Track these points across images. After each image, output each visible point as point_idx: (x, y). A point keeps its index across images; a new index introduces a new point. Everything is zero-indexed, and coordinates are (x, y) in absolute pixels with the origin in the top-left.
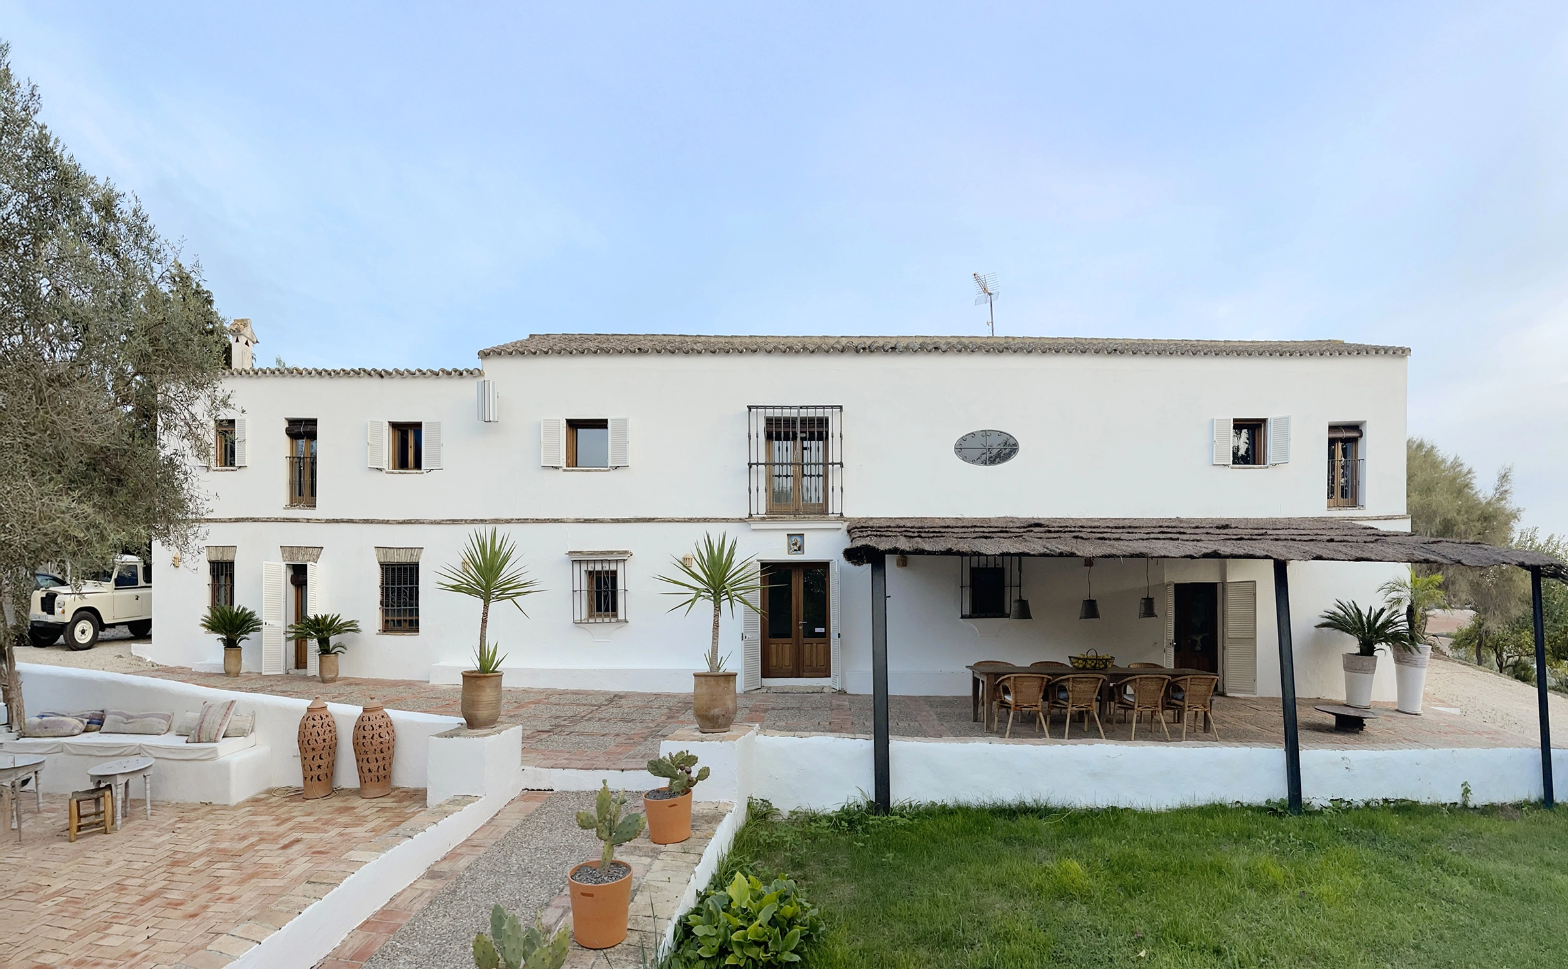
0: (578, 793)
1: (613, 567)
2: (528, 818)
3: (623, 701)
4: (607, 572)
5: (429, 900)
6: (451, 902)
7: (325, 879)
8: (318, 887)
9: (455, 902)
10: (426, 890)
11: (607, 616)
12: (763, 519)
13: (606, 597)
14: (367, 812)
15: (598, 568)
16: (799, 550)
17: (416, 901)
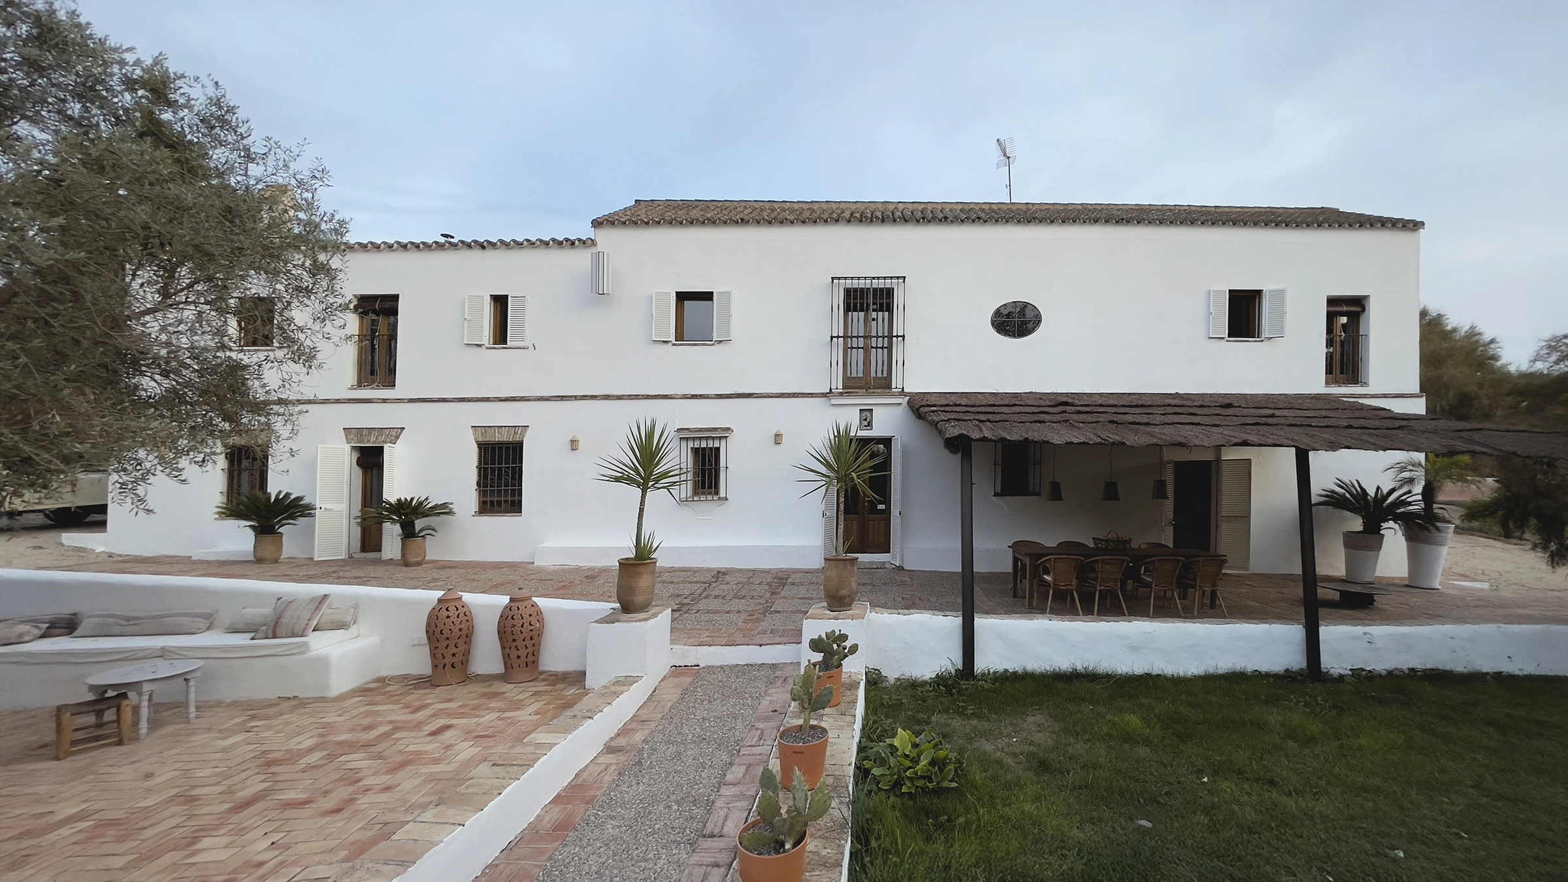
0: (722, 667)
1: (717, 445)
2: (685, 692)
3: (728, 578)
4: (711, 448)
5: (617, 772)
6: (641, 772)
7: (515, 760)
8: (510, 769)
9: (644, 771)
10: (611, 764)
11: (710, 493)
12: (841, 394)
13: (710, 474)
14: (521, 696)
15: (704, 445)
16: (868, 426)
17: (603, 774)
